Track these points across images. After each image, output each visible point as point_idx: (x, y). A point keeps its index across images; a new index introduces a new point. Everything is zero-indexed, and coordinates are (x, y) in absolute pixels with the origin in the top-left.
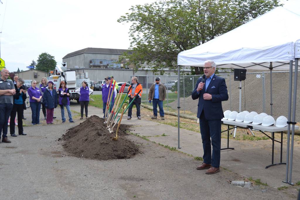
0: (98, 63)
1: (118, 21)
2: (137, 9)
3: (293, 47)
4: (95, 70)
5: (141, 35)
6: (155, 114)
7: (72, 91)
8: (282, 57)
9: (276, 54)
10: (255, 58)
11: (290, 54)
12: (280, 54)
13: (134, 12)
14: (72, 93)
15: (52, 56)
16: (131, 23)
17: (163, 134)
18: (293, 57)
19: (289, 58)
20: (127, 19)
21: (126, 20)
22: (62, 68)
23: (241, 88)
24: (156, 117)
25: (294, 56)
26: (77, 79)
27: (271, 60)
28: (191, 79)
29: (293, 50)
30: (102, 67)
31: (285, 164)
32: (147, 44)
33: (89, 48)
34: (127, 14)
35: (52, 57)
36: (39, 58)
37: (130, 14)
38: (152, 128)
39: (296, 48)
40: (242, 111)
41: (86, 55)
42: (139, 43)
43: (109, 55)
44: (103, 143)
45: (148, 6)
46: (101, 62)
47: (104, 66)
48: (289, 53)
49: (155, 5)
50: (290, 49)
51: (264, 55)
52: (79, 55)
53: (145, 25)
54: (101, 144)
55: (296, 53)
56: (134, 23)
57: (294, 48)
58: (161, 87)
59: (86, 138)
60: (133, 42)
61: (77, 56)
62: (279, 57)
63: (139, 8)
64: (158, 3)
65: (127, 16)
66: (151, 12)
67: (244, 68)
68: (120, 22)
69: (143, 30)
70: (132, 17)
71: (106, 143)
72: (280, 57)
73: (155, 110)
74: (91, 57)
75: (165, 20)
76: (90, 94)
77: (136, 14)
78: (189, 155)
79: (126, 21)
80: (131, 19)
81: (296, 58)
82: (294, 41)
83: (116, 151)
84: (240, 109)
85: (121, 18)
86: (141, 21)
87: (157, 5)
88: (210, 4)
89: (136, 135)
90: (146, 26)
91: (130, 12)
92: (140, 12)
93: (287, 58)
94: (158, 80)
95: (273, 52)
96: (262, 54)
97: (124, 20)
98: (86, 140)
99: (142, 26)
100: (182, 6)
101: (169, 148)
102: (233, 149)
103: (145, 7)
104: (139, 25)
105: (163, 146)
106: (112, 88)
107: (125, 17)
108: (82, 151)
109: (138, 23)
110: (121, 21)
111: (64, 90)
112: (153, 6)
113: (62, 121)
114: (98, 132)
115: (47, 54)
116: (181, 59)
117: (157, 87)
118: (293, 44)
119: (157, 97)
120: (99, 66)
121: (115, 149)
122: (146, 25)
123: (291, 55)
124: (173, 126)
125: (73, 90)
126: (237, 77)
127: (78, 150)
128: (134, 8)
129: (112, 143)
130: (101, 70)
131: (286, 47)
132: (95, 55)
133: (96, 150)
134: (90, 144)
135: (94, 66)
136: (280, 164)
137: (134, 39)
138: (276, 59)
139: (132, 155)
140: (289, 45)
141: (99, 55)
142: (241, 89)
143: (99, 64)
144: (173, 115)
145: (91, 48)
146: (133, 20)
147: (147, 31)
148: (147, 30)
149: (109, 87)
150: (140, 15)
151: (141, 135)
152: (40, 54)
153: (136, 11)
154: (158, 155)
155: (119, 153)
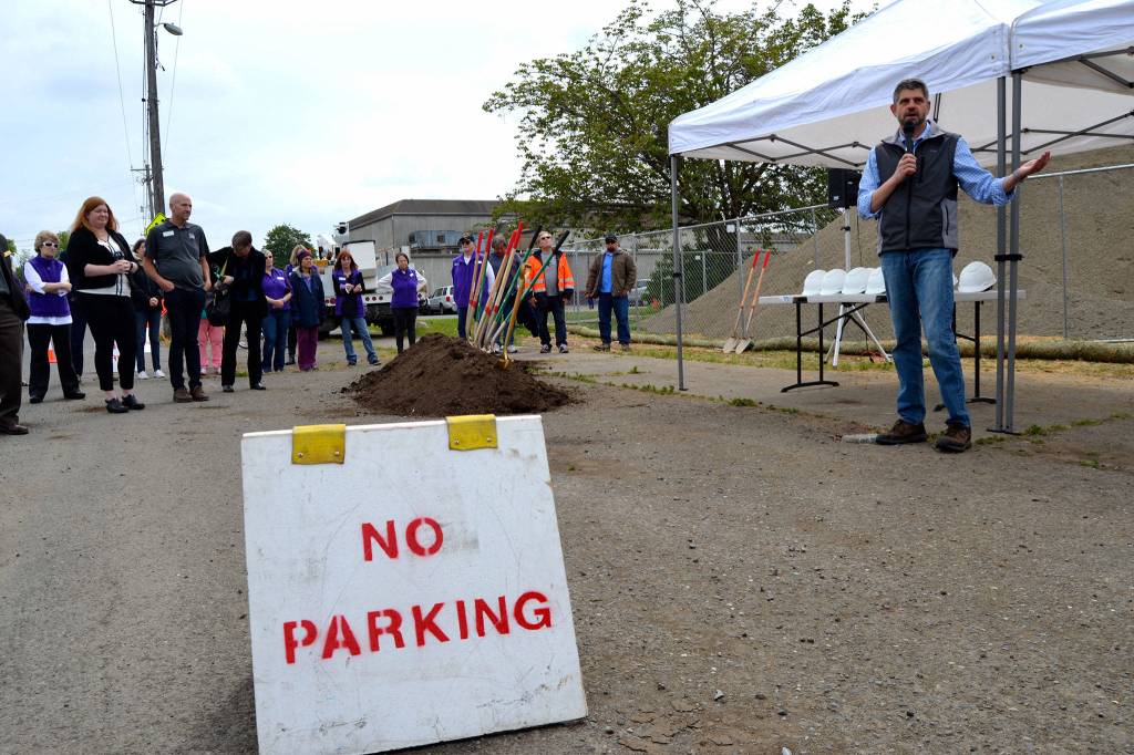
0: (431, 242)
1: (486, 108)
2: (536, 69)
3: (1005, 40)
4: (425, 260)
5: (552, 146)
6: (606, 338)
7: (368, 299)
8: (974, 72)
9: (956, 69)
11: (998, 60)
12: (967, 66)
13: (529, 79)
14: (368, 305)
15: (302, 233)
16: (521, 112)
17: (632, 368)
18: (1006, 68)
19: (995, 70)
20: (509, 100)
21: (508, 103)
22: (336, 239)
23: (848, 229)
24: (606, 346)
25: (1010, 66)
26: (379, 266)
28: (698, 258)
29: (1006, 47)
30: (444, 253)
31: (992, 402)
32: (566, 167)
33: (405, 202)
34: (509, 85)
35: (305, 236)
36: (268, 241)
37: (516, 86)
38: (599, 363)
39: (1013, 40)
40: (853, 267)
41: (396, 220)
42: (543, 168)
43: (462, 219)
44: (470, 374)
45: (565, 59)
46: (441, 239)
47: (449, 248)
48: (993, 57)
49: (585, 56)
50: (997, 46)
52: (377, 224)
53: (560, 115)
54: (465, 377)
55: (1014, 55)
56: (530, 113)
57: (1009, 42)
58: (620, 259)
59: (420, 370)
60: (528, 165)
61: (373, 226)
63: (541, 66)
64: (594, 48)
65: (509, 92)
66: (575, 77)
67: (856, 165)
68: (491, 111)
69: (557, 130)
70: (523, 94)
71: (478, 375)
72: (969, 74)
73: (604, 327)
74: (413, 224)
75: (617, 98)
76: (419, 287)
77: (534, 85)
78: (712, 399)
79: (508, 107)
80: (522, 100)
81: (1014, 68)
82: (1009, 22)
83: (507, 393)
84: (848, 265)
85: (493, 98)
86: (550, 107)
87: (593, 56)
88: (743, 49)
89: (557, 374)
90: (564, 120)
91: (518, 81)
92: (547, 80)
93: (990, 73)
94: (613, 242)
95: (944, 65)
97: (501, 105)
98: (421, 374)
99: (551, 118)
100: (663, 56)
101: (654, 390)
102: (835, 384)
103: (561, 63)
104: (544, 116)
105: (636, 388)
106: (480, 265)
107: (503, 96)
108: (412, 401)
109: (540, 112)
110: (492, 107)
111: (348, 274)
112: (580, 60)
113: (347, 362)
114: (454, 350)
115: (291, 227)
116: (678, 137)
117: (608, 261)
118: (1005, 31)
119: (607, 289)
120: (437, 250)
121: (501, 389)
122: (564, 115)
123: (999, 63)
124: (659, 357)
125: (371, 296)
126: (836, 198)
127: (400, 400)
128: (529, 70)
129: (493, 376)
130: (442, 257)
131: (984, 41)
132: (422, 220)
133: (449, 394)
134: (431, 381)
135: (423, 250)
136: (973, 401)
137: (529, 156)
139: (552, 405)
140: (995, 32)
141: (433, 218)
142: (848, 233)
143: (436, 244)
144: (654, 343)
145: (412, 201)
146: (527, 102)
147: (567, 134)
148: (566, 131)
149: (472, 261)
150: (546, 87)
151: (572, 375)
152: (271, 229)
153: (535, 76)
154: (623, 403)
155: (516, 397)
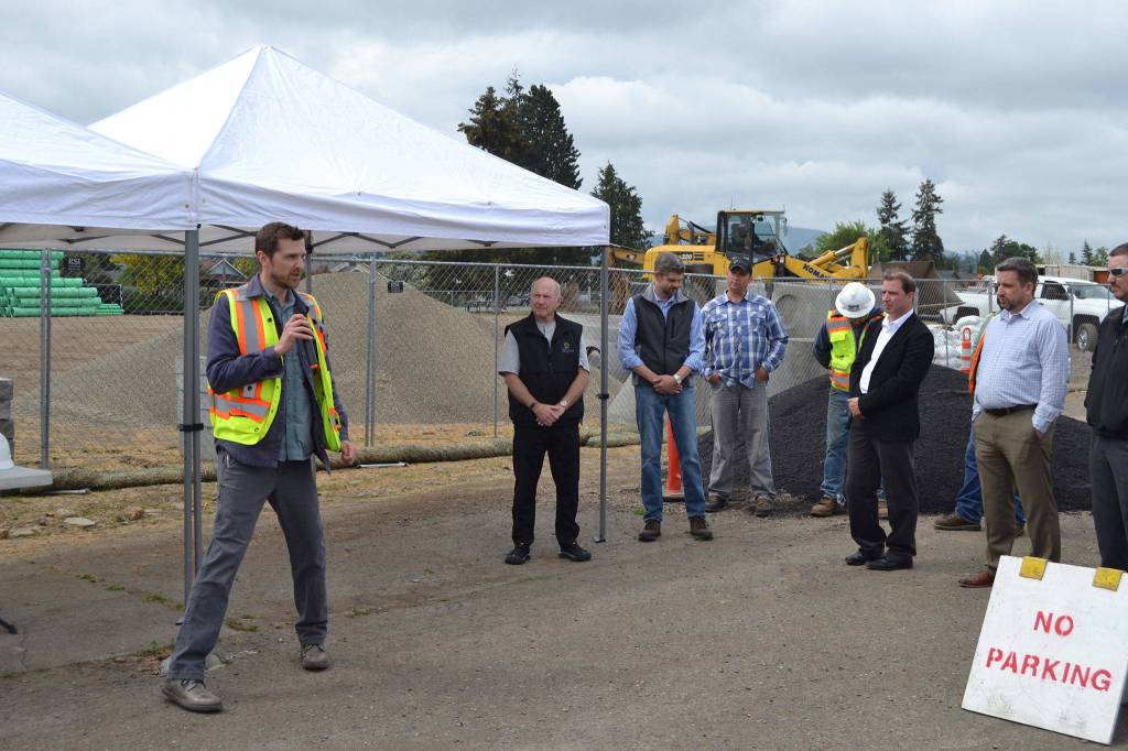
8: (160, 216)
9: (143, 205)
10: (55, 208)
12: (156, 206)
19: (190, 221)
27: (124, 221)
48: (187, 206)
51: (95, 200)
62: (154, 217)
93: (181, 222)
95: (128, 196)
96: (86, 195)
131: (177, 185)
138: (144, 222)
